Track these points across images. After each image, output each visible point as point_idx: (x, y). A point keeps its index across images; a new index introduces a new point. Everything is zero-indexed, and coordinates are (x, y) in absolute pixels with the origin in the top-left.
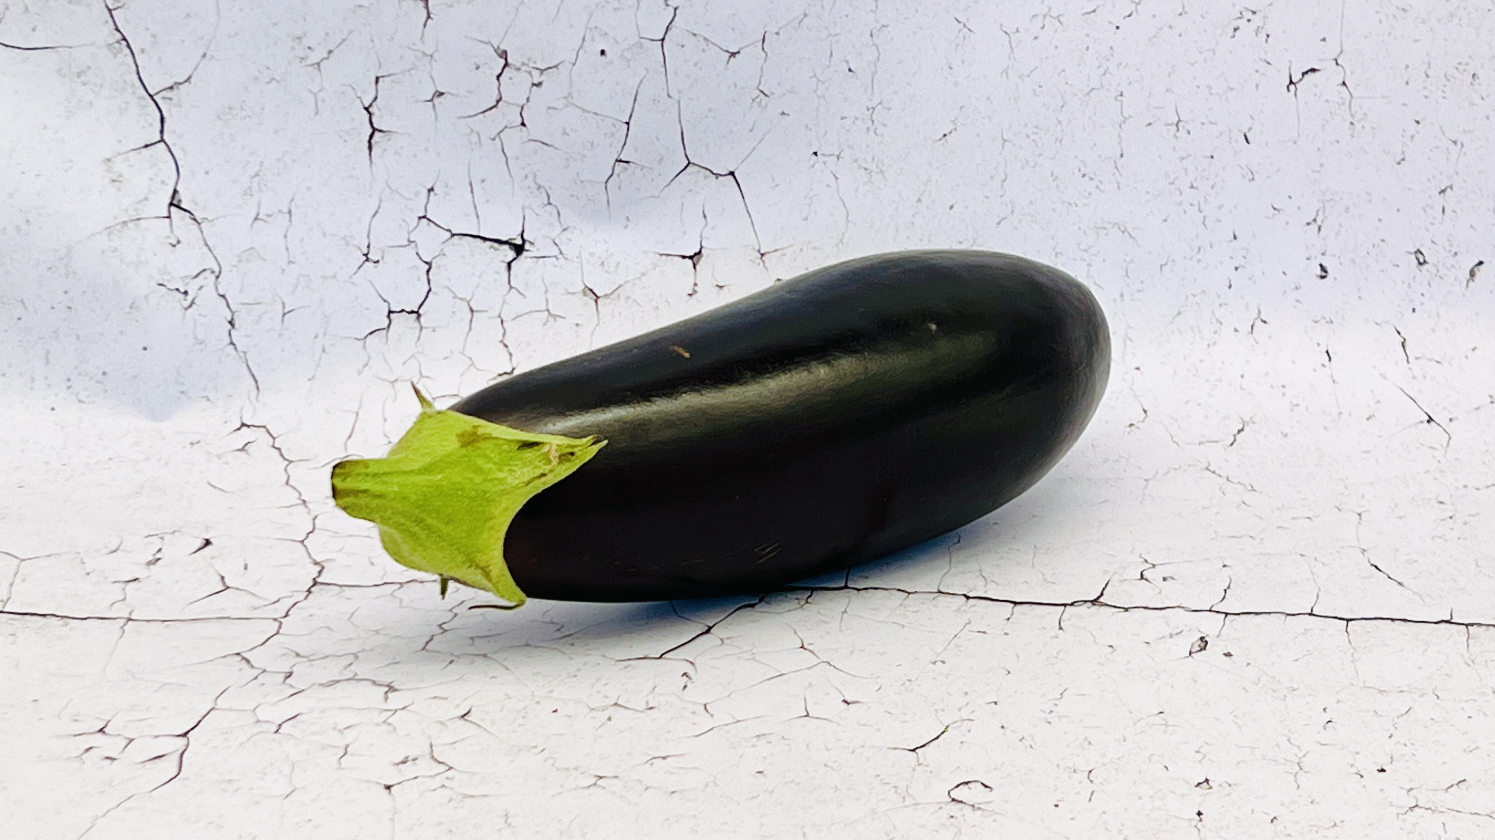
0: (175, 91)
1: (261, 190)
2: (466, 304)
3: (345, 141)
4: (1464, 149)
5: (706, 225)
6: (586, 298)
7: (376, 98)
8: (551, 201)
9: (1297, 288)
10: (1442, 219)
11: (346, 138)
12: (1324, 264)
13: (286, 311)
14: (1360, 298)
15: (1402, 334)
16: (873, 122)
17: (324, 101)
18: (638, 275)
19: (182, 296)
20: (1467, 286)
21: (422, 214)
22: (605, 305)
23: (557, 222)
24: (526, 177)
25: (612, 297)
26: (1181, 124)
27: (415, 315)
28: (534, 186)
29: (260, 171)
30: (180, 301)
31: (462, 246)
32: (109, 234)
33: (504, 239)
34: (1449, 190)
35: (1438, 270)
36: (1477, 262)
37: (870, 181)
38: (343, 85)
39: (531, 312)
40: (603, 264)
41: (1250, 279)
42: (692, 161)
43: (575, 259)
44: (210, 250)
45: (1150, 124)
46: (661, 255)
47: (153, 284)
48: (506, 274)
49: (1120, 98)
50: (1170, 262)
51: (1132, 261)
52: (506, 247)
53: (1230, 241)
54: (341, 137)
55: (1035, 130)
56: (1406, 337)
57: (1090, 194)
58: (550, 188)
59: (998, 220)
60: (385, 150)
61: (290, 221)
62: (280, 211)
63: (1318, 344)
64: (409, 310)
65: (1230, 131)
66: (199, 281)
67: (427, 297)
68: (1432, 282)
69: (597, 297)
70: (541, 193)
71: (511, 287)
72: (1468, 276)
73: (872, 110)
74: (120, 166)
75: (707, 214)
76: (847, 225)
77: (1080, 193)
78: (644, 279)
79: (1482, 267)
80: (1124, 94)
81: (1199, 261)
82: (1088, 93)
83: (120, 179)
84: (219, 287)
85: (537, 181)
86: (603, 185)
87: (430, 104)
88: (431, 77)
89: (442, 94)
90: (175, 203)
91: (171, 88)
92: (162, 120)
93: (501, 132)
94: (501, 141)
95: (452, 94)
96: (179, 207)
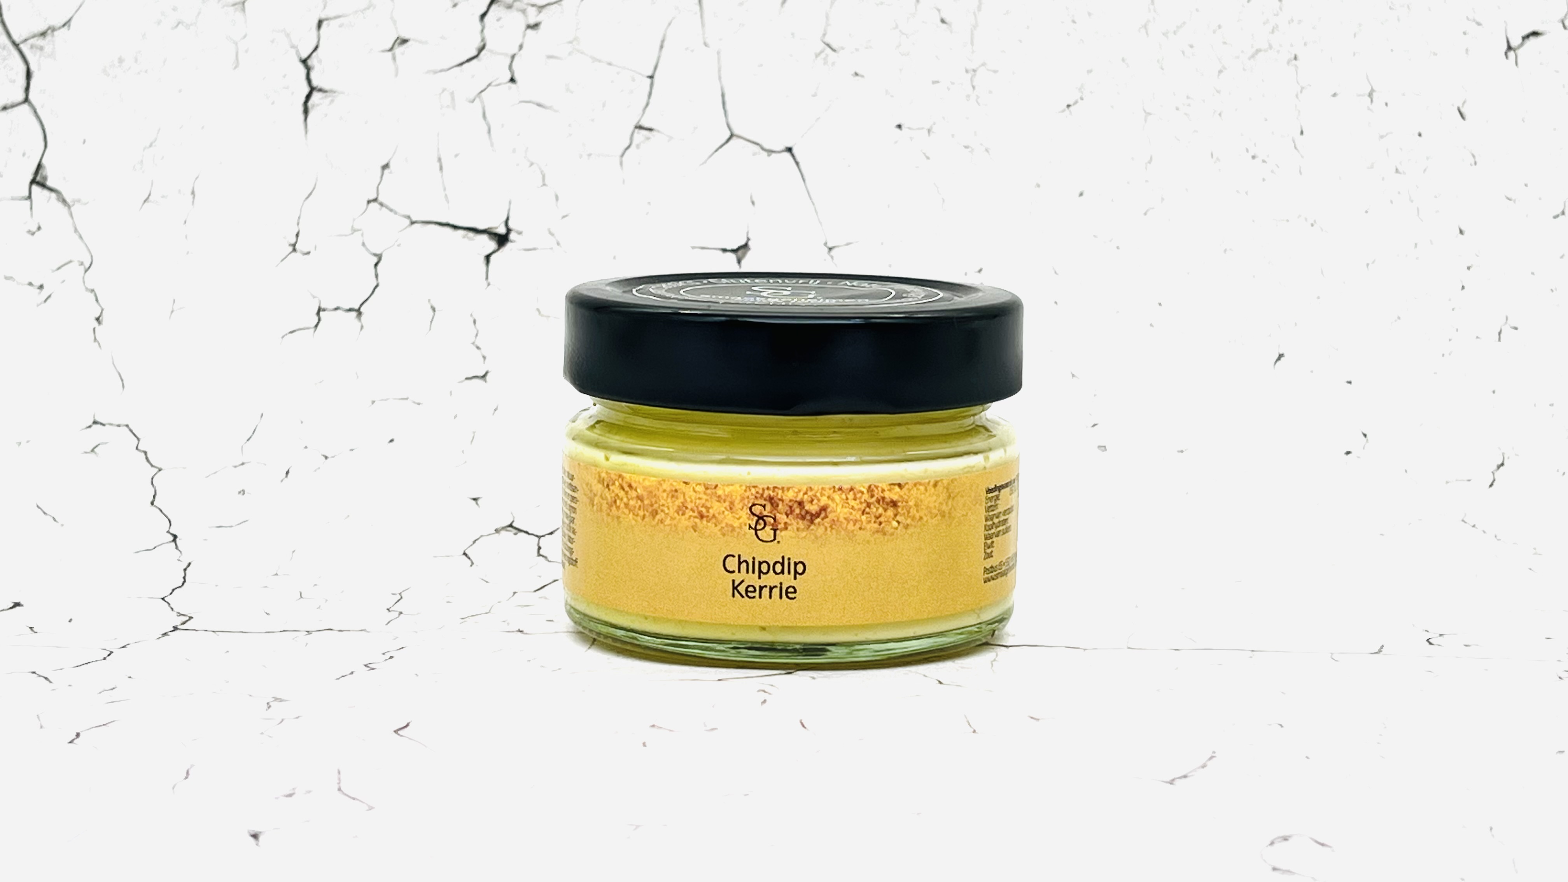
0: (49, 38)
1: (155, 165)
5: (756, 212)
7: (315, 49)
8: (547, 181)
9: (1552, 290)
11: (275, 99)
13: (176, 307)
16: (974, 87)
17: (246, 51)
19: (36, 291)
21: (373, 196)
23: (554, 211)
24: (514, 151)
26: (1375, 95)
27: (355, 313)
28: (523, 162)
30: (32, 296)
31: (426, 236)
33: (481, 227)
38: (273, 31)
41: (1489, 278)
42: (736, 132)
44: (81, 237)
45: (1335, 95)
46: (695, 248)
48: (484, 269)
49: (1294, 62)
52: (485, 237)
53: (1457, 237)
54: (267, 98)
59: (1144, 210)
60: (326, 115)
61: (193, 202)
62: (180, 192)
64: (347, 307)
66: (62, 274)
67: (373, 293)
70: (534, 172)
71: (489, 284)
73: (971, 73)
75: (755, 200)
80: (1299, 57)
82: (1253, 56)
84: (88, 281)
85: (530, 157)
86: (618, 159)
87: (390, 54)
88: (392, 18)
89: (404, 41)
90: (38, 180)
91: (43, 34)
92: (29, 75)
93: (482, 91)
94: (482, 102)
95: (421, 42)
96: (43, 185)
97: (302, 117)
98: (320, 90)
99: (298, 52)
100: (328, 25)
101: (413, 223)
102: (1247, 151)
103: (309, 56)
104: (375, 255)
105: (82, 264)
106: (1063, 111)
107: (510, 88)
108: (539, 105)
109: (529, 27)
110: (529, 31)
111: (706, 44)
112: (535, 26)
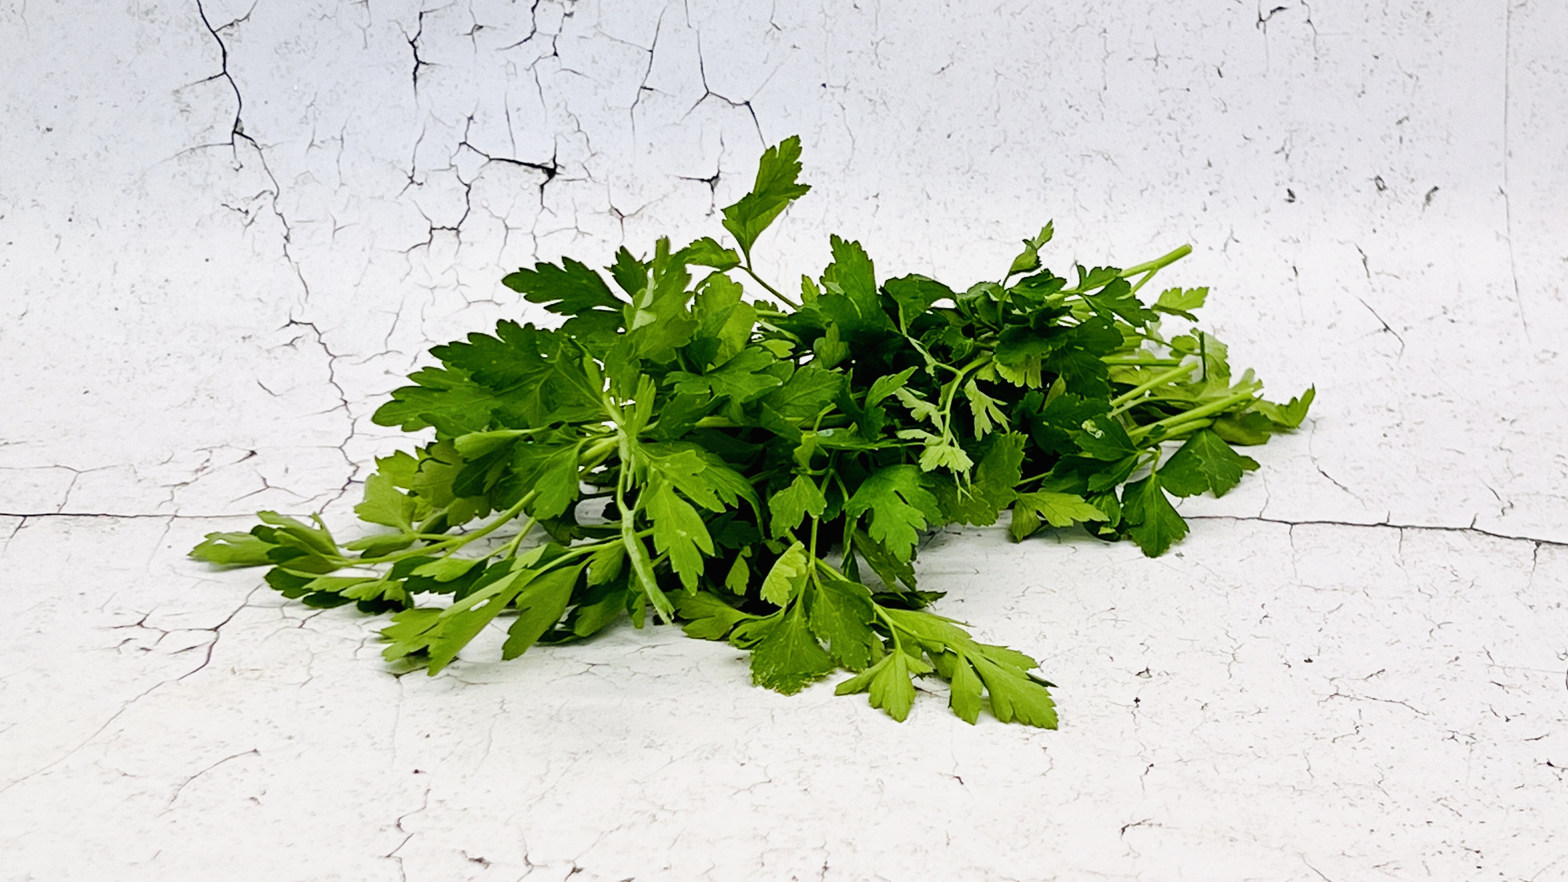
0: (236, 27)
1: (315, 119)
2: (501, 222)
3: (392, 73)
4: (1419, 83)
5: (724, 151)
6: (611, 217)
7: (419, 34)
8: (581, 128)
9: (1267, 212)
10: (1400, 148)
11: (393, 69)
12: (1291, 189)
13: (337, 227)
14: (1325, 220)
15: (1364, 252)
16: (877, 56)
17: (372, 36)
18: (661, 197)
19: (244, 215)
20: (1424, 210)
21: (463, 140)
22: (630, 223)
23: (586, 150)
24: (558, 105)
25: (636, 216)
26: (1159, 59)
27: (454, 232)
28: (565, 114)
29: (314, 101)
30: (241, 219)
31: (499, 169)
32: (179, 160)
33: (537, 163)
34: (1406, 122)
35: (1396, 195)
36: (1432, 187)
37: (874, 111)
38: (389, 21)
39: (562, 229)
40: (628, 186)
41: (1224, 202)
42: (710, 90)
43: (602, 182)
44: (269, 172)
45: (1130, 59)
46: (682, 178)
47: (218, 205)
48: (540, 195)
49: (1104, 34)
50: (1150, 187)
51: (1115, 186)
52: (540, 170)
53: (1206, 169)
54: (388, 69)
55: (1025, 64)
56: (1367, 255)
57: (1076, 124)
58: (580, 116)
59: (991, 148)
60: (429, 81)
61: (342, 147)
62: (333, 138)
63: (1287, 261)
64: (449, 227)
65: (1205, 66)
66: (260, 201)
67: (465, 216)
68: (1391, 206)
69: (623, 217)
70: (572, 121)
71: (544, 207)
72: (1424, 199)
73: (875, 45)
74: (187, 97)
75: (724, 141)
76: (853, 153)
77: (1067, 124)
78: (665, 199)
79: (1437, 193)
80: (1108, 31)
81: (1177, 186)
82: (1074, 30)
83: (188, 109)
84: (277, 207)
85: (569, 110)
86: (629, 111)
87: (470, 37)
88: (471, 11)
89: (481, 27)
90: (237, 131)
91: (232, 25)
92: (224, 54)
93: (535, 63)
94: (535, 71)
95: (490, 27)
96: (241, 134)
97: (413, 83)
98: (424, 63)
99: (407, 37)
100: (427, 17)
101: (491, 160)
102: (1066, 102)
103: (415, 39)
104: (466, 185)
105: (272, 193)
106: (939, 73)
107: (554, 60)
108: (575, 72)
109: (566, 15)
110: (566, 18)
111: (689, 27)
112: (570, 15)
